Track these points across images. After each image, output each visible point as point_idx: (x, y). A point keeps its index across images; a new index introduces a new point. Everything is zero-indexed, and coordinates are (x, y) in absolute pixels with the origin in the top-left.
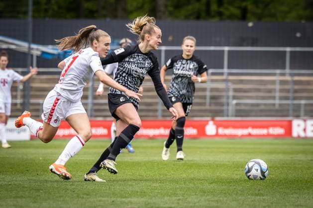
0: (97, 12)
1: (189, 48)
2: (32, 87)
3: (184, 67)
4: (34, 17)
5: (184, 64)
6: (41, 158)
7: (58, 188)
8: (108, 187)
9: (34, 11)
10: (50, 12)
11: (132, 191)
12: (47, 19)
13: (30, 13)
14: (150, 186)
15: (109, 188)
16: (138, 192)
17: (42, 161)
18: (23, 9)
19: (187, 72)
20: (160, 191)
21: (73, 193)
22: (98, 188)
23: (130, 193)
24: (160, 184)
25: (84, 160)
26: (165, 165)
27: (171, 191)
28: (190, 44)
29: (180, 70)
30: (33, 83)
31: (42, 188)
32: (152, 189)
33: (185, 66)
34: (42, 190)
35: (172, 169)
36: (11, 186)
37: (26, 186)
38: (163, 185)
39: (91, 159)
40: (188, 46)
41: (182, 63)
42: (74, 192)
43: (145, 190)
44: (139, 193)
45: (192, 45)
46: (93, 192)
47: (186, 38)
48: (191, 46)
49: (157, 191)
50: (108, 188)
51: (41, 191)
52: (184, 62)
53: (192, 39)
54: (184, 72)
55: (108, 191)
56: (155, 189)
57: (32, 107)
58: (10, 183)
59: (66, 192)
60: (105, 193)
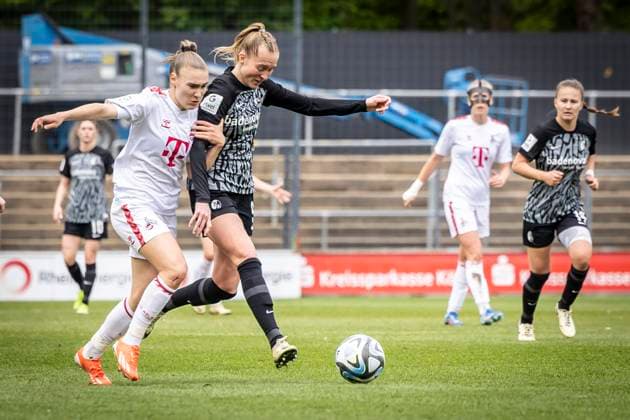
0: (445, 15)
1: (568, 105)
2: (302, 182)
3: (568, 151)
4: (305, 27)
5: (567, 144)
6: (325, 338)
7: (364, 403)
8: (476, 401)
9: (305, 14)
10: (342, 17)
11: (529, 409)
12: (335, 31)
13: (298, 20)
14: (568, 398)
15: (479, 403)
16: (541, 412)
17: (328, 345)
18: (282, 9)
19: (575, 159)
20: (590, 409)
21: (399, 414)
22: (453, 403)
23: (524, 413)
24: (590, 394)
25: (420, 342)
26: (601, 351)
27: (616, 410)
28: (570, 97)
29: (562, 158)
30: (307, 172)
31: (330, 404)
32: (574, 406)
33: (570, 146)
34: (330, 407)
35: (617, 362)
36: (260, 400)
37: (296, 399)
38: (598, 396)
39: (437, 339)
40: (565, 101)
41: (563, 142)
42: (400, 411)
43: (557, 407)
44: (543, 414)
45: (575, 99)
46: (443, 411)
47: (561, 83)
48: (573, 101)
49: (584, 409)
50: (475, 404)
51: (328, 411)
52: (567, 138)
53: (575, 86)
54: (571, 161)
55: (475, 410)
56: (579, 405)
57: (303, 226)
58: (258, 393)
59: (382, 411)
60: (469, 413)
